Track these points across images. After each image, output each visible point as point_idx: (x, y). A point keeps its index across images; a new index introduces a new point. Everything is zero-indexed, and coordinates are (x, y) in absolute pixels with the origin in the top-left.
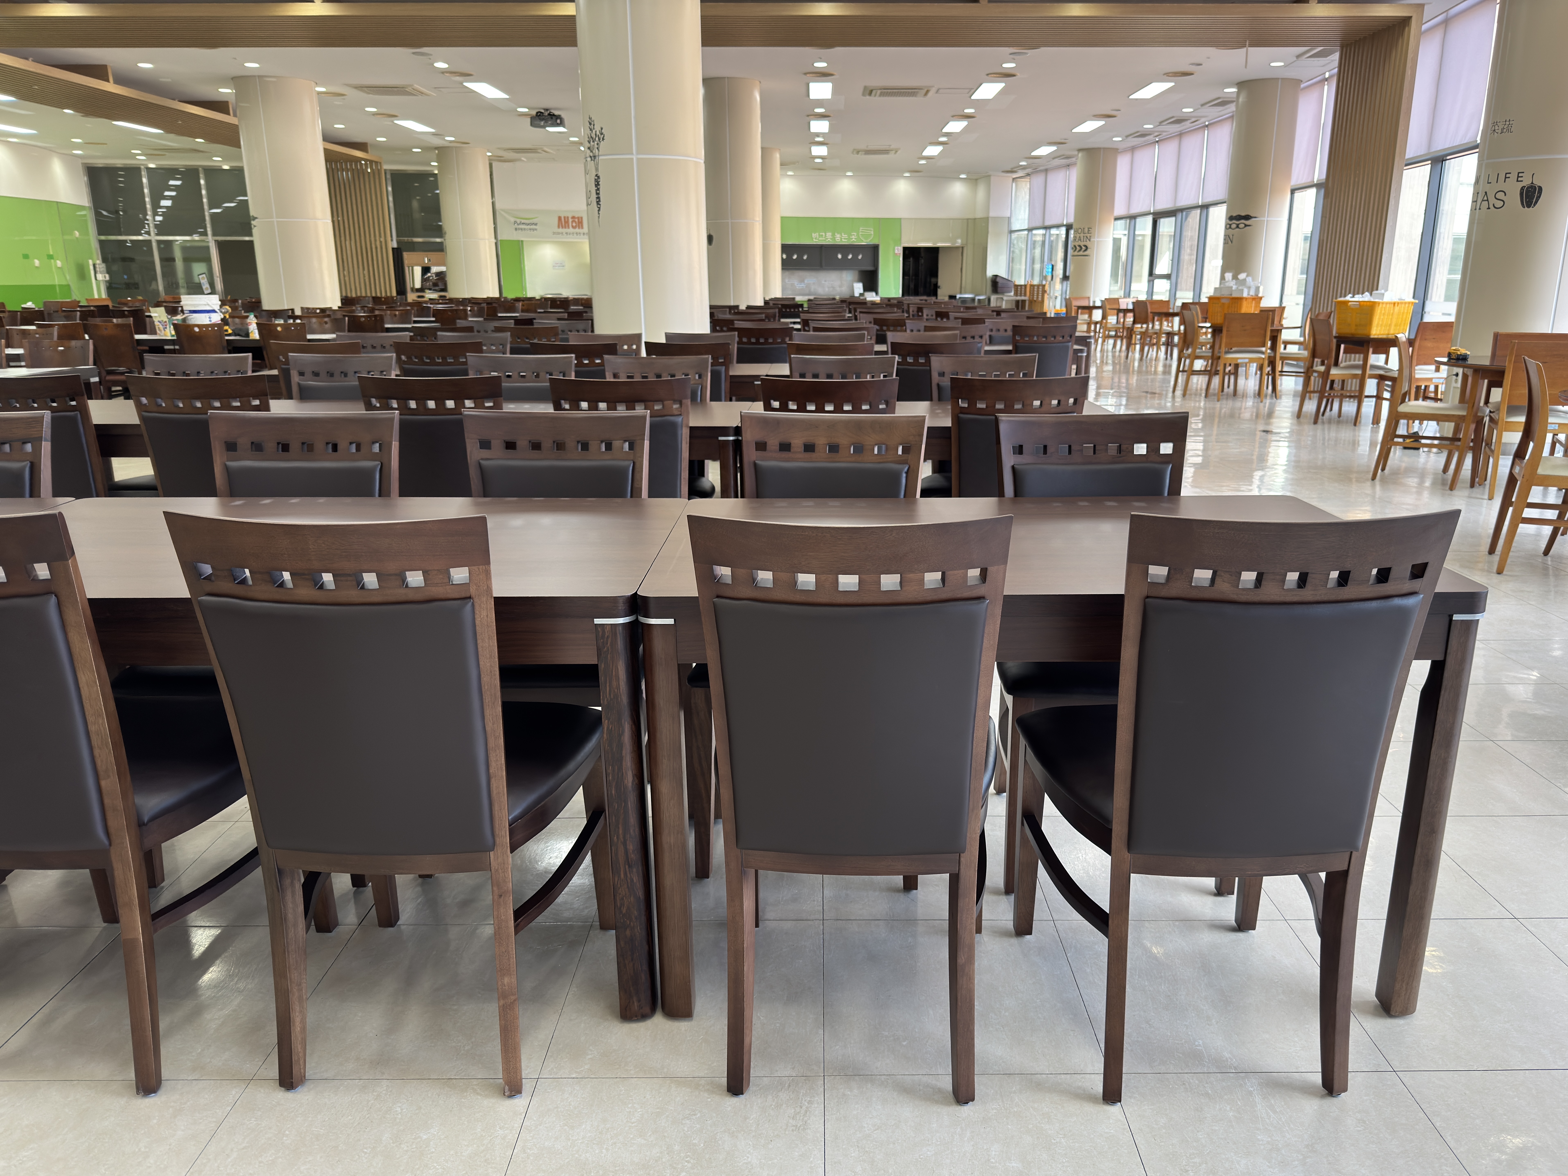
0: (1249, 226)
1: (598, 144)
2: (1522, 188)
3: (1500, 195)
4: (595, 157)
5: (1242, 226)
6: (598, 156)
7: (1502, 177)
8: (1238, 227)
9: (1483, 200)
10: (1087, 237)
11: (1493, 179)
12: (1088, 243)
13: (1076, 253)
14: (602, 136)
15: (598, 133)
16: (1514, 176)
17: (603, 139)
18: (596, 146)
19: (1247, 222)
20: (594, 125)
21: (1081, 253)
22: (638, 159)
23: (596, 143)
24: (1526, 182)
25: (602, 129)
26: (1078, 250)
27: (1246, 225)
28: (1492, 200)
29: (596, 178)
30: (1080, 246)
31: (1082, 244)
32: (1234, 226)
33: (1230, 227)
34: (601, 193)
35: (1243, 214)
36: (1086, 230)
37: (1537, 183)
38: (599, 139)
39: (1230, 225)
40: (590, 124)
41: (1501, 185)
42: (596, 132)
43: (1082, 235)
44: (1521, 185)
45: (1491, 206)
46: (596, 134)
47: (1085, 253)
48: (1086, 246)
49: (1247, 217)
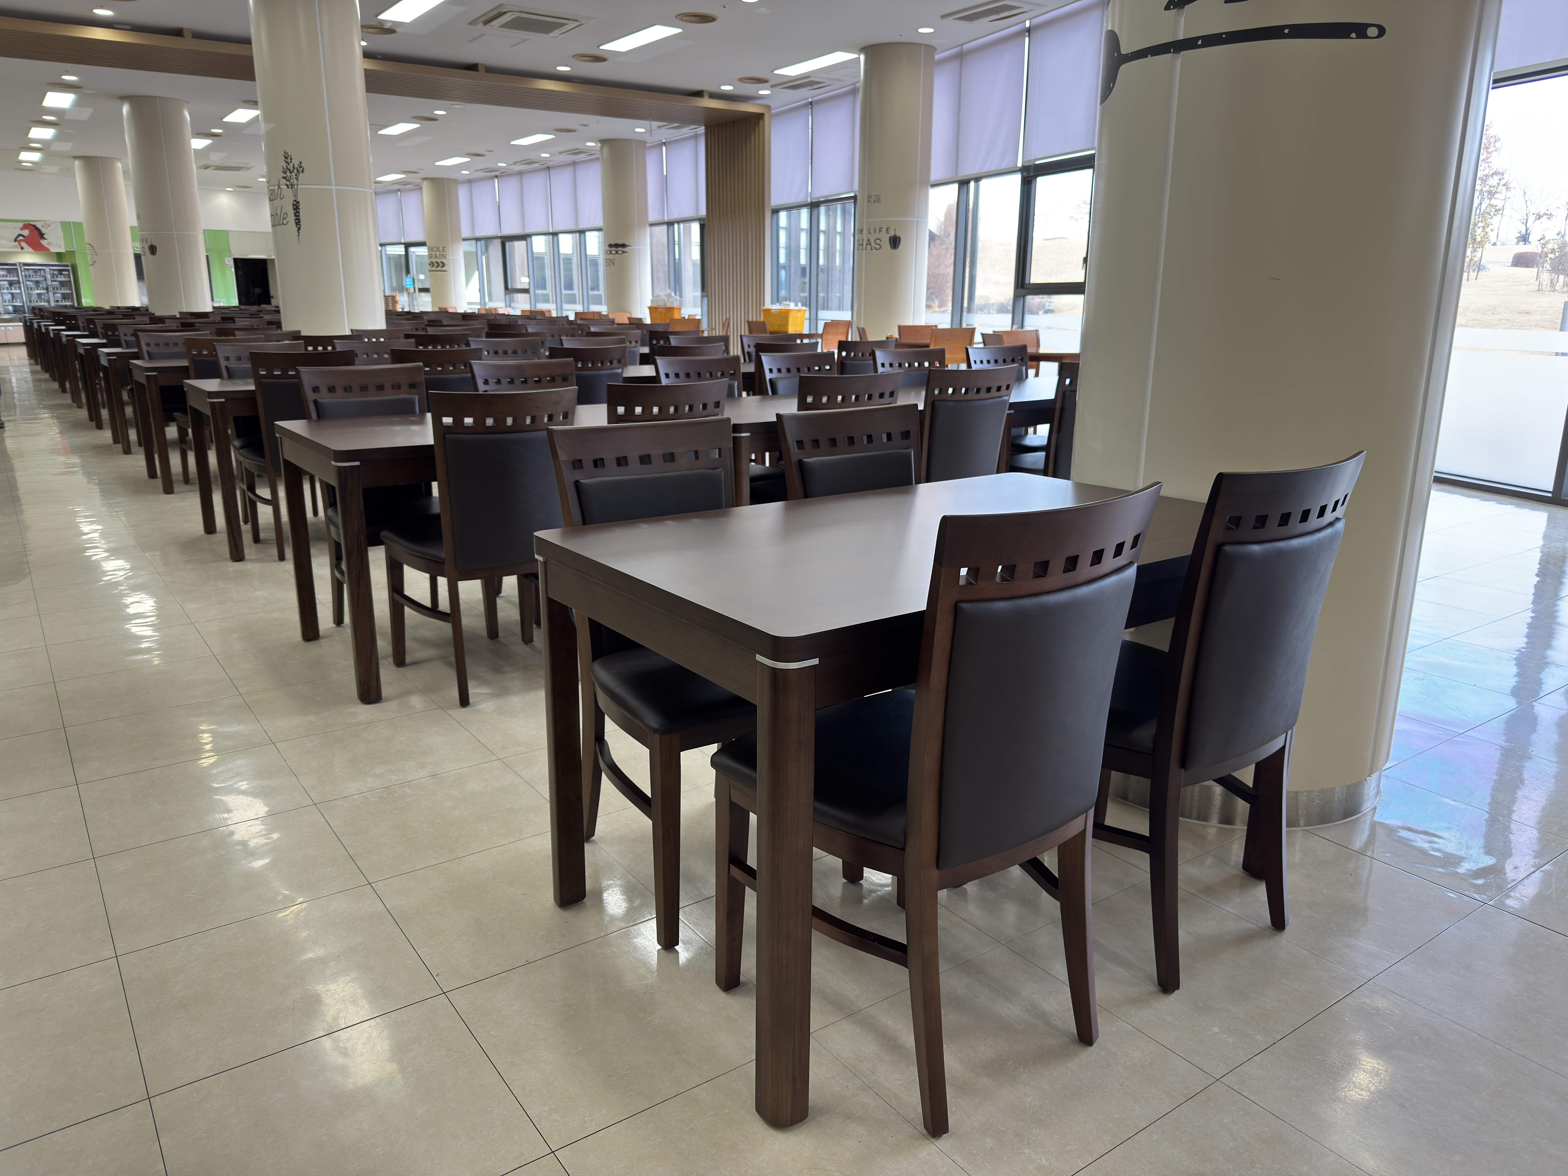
0: (626, 252)
1: (296, 175)
2: (890, 238)
3: (878, 241)
4: (292, 185)
5: (620, 252)
6: (297, 185)
7: (878, 230)
8: (617, 252)
9: (867, 244)
10: (442, 255)
11: (872, 231)
12: (444, 260)
13: (434, 268)
14: (301, 169)
15: (296, 166)
16: (884, 230)
17: (303, 171)
18: (294, 177)
19: (624, 250)
20: (291, 159)
21: (439, 268)
22: (336, 189)
23: (294, 174)
24: (892, 234)
25: (301, 163)
26: (435, 266)
27: (624, 252)
28: (873, 244)
29: (295, 203)
30: (436, 262)
31: (439, 261)
32: (614, 252)
33: (611, 253)
34: (301, 215)
35: (620, 243)
36: (441, 249)
37: (898, 234)
38: (298, 171)
39: (611, 251)
40: (286, 157)
41: (877, 235)
42: (294, 165)
43: (437, 253)
44: (889, 236)
45: (873, 248)
46: (294, 167)
47: (443, 269)
48: (442, 263)
49: (623, 246)
